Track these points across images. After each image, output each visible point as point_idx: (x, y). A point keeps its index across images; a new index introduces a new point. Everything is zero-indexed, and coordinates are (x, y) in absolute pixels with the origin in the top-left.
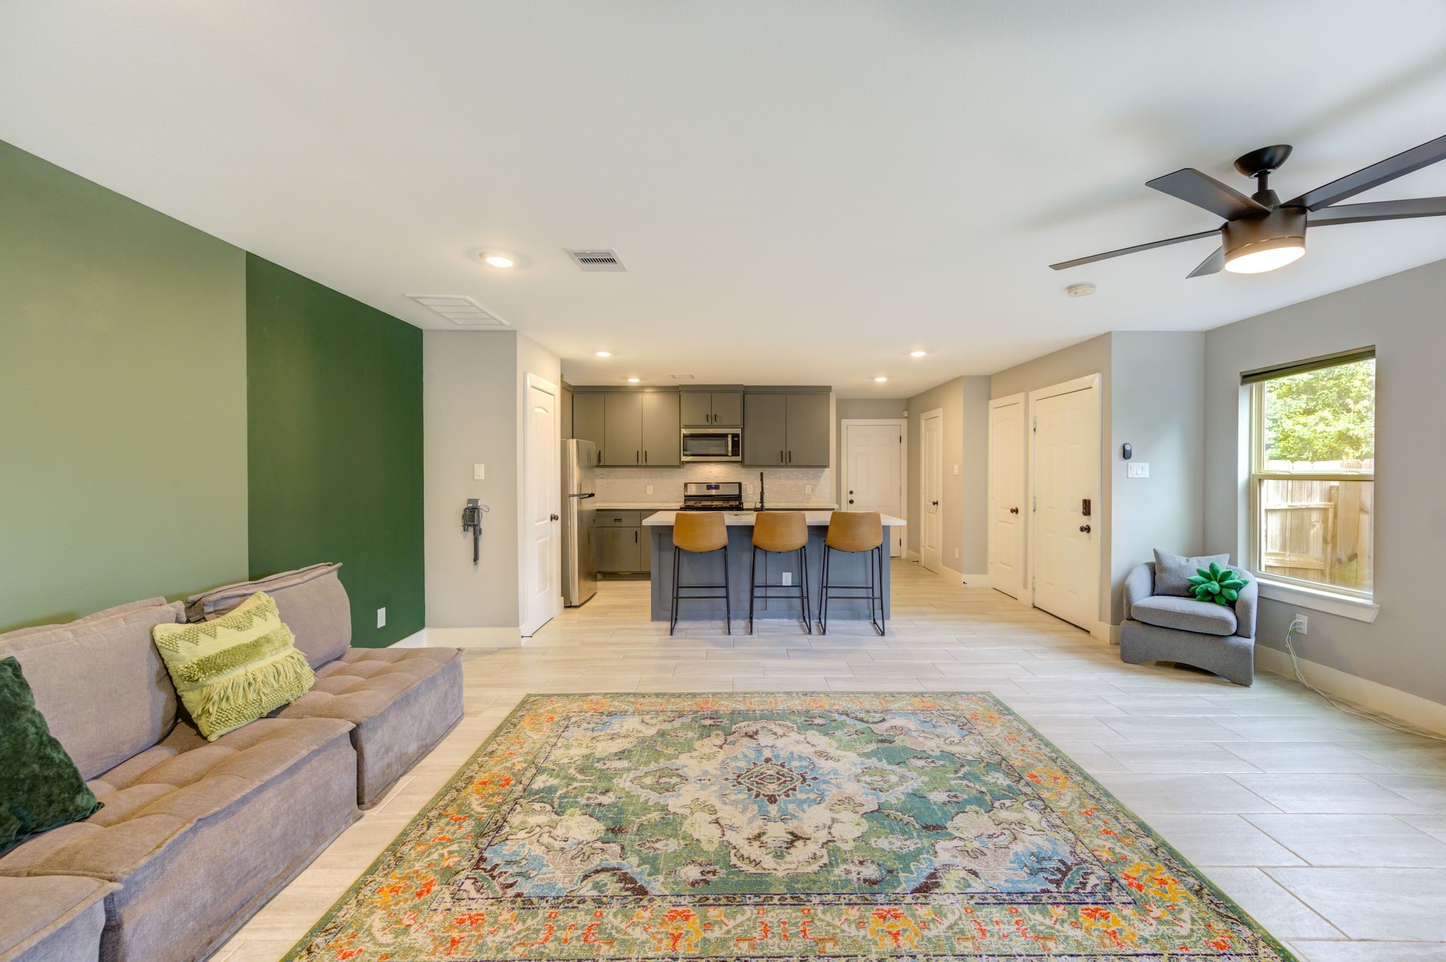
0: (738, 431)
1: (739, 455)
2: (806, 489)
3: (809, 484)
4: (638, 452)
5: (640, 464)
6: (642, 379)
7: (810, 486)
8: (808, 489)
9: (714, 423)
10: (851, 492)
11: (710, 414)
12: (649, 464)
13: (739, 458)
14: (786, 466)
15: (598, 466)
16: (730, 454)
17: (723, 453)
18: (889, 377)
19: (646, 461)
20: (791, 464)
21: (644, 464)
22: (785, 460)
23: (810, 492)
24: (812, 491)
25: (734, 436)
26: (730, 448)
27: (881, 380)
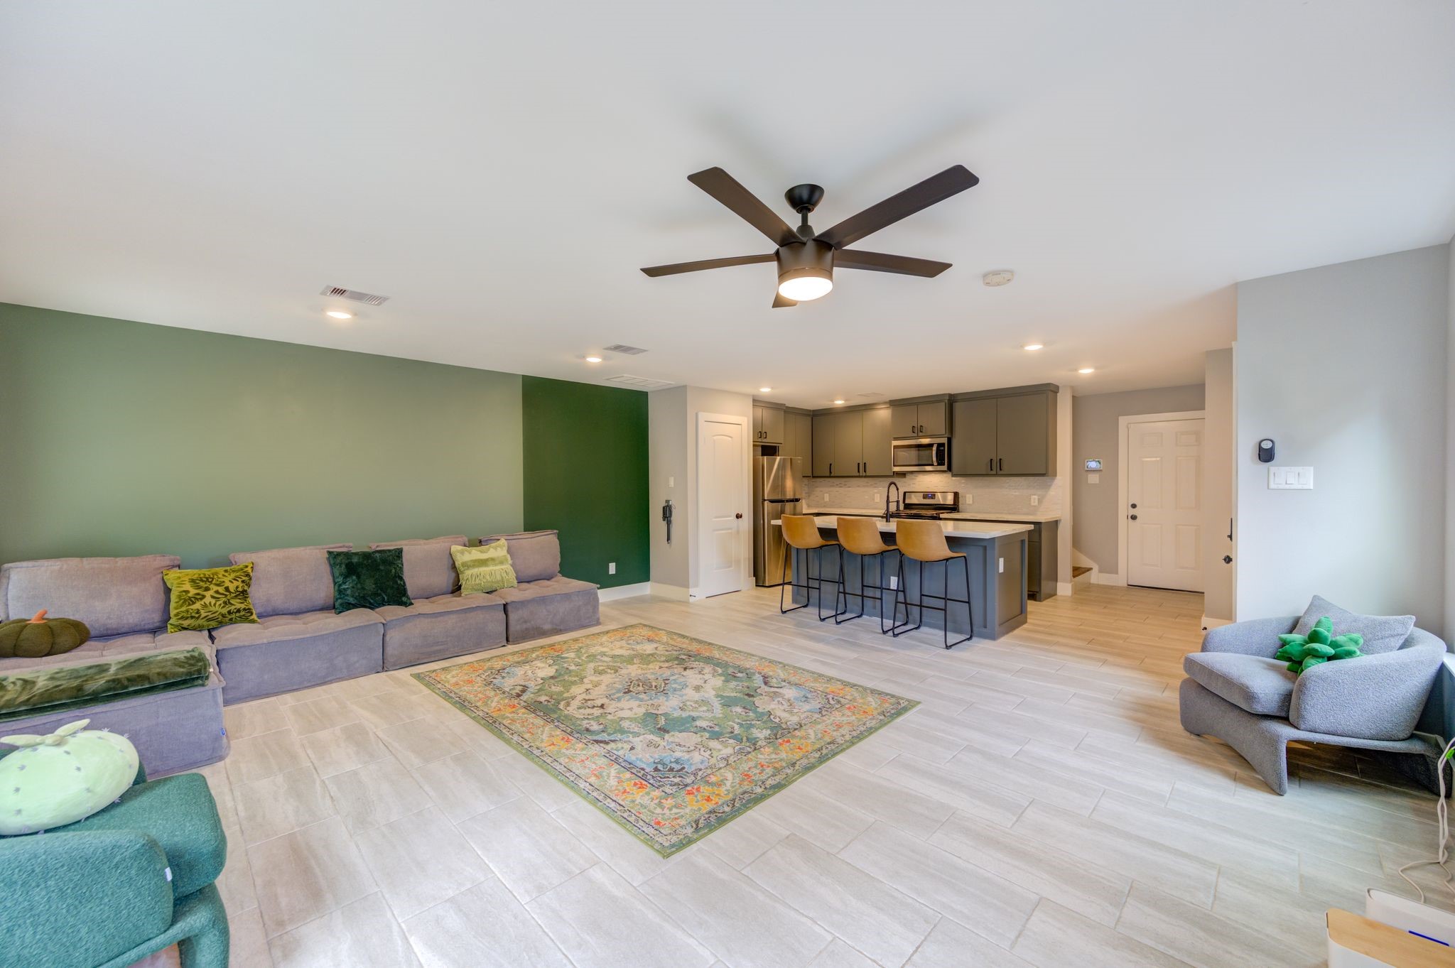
0: (944, 440)
1: (944, 464)
2: (1032, 500)
3: (1035, 495)
4: (859, 464)
5: (861, 475)
6: (846, 400)
7: (1036, 497)
8: (1034, 500)
9: (920, 434)
10: (1134, 506)
11: (916, 426)
12: (867, 474)
13: (945, 468)
14: (996, 475)
15: (830, 477)
16: (935, 464)
17: (931, 463)
18: (1096, 368)
19: (865, 471)
20: (1001, 472)
21: (864, 474)
22: (995, 469)
23: (1036, 503)
24: (1040, 501)
25: (940, 445)
26: (934, 459)
27: (1086, 371)
